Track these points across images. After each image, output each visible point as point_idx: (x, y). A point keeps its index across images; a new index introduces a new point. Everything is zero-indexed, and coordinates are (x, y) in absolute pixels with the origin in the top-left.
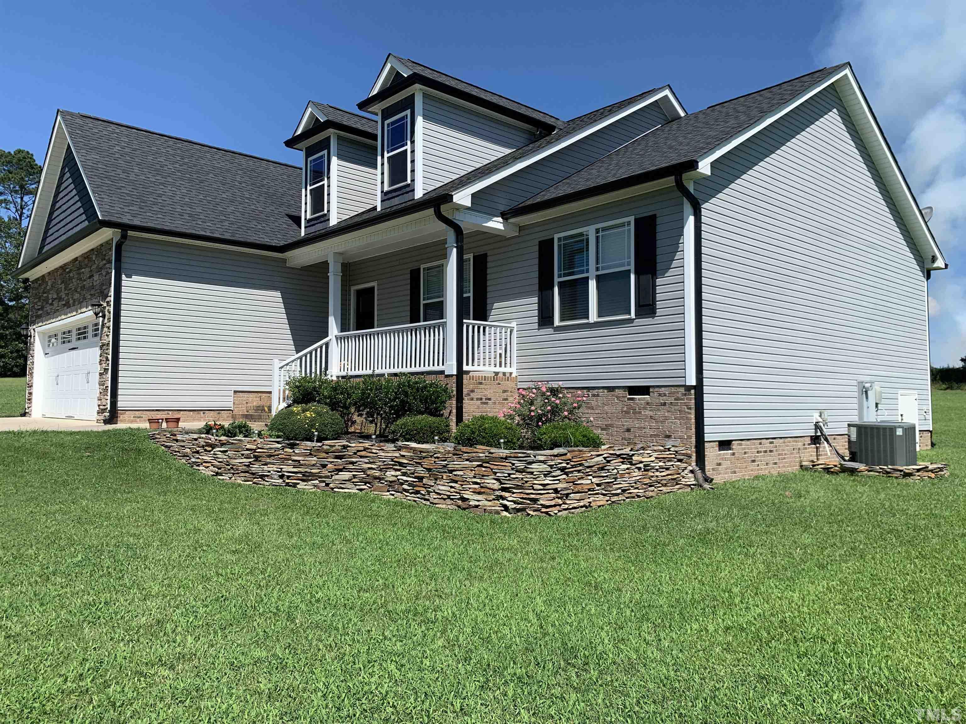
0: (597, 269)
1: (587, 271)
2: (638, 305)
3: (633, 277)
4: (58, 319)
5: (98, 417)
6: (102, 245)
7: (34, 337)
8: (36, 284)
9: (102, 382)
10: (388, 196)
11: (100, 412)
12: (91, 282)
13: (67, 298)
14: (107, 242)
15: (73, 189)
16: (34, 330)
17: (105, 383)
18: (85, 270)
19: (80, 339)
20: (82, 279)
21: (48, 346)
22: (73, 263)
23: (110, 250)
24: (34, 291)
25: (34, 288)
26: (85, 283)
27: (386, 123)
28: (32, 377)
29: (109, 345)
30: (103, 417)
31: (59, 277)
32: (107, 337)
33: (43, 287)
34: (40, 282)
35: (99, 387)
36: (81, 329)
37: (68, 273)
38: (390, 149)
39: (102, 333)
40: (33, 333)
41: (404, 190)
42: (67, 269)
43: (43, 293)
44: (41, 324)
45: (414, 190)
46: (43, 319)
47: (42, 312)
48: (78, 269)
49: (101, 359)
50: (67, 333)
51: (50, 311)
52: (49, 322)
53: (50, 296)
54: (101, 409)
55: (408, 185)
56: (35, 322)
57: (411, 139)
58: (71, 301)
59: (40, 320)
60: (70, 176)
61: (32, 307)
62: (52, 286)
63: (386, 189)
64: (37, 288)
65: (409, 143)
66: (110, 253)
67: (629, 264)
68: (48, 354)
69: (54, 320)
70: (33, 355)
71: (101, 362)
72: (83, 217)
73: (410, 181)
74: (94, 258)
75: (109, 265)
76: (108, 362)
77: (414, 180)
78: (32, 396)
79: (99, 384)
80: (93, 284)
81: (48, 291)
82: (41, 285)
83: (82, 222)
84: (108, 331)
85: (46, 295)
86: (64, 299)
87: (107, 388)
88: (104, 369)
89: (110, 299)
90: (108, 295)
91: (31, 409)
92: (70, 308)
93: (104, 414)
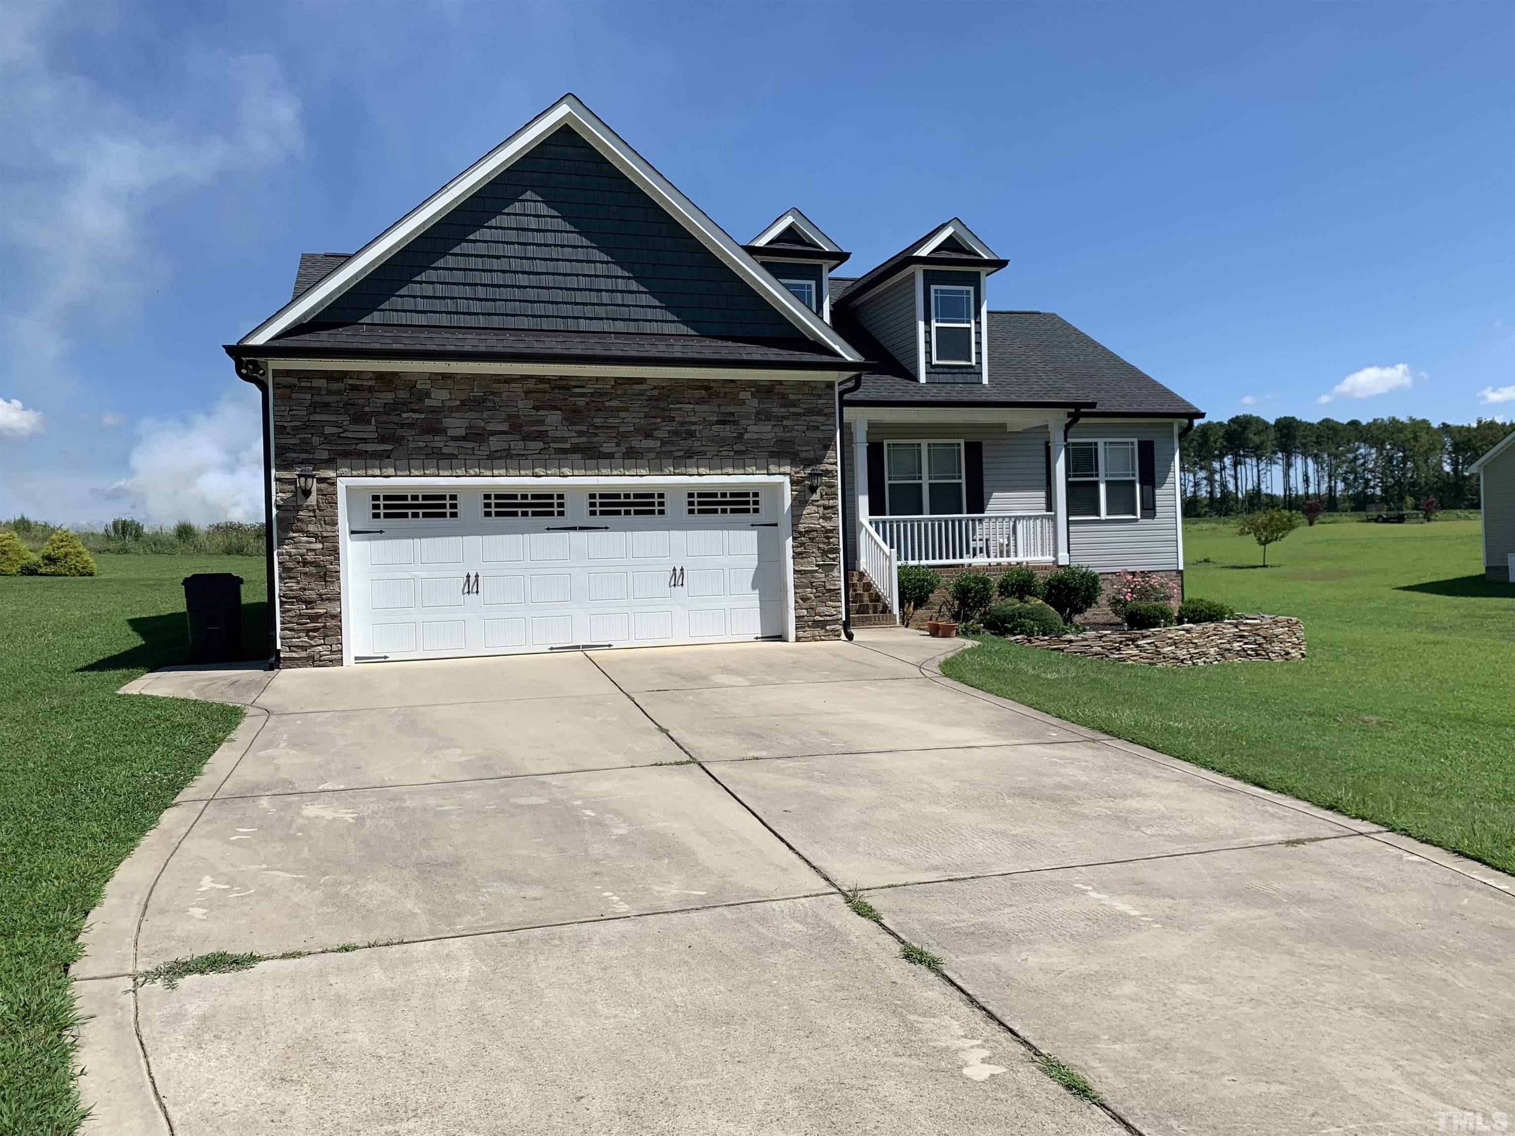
0: (1106, 476)
1: (1097, 475)
2: (1142, 509)
3: (1138, 486)
4: (529, 472)
5: (801, 634)
6: (780, 383)
7: (325, 495)
8: (324, 381)
9: (812, 583)
10: (937, 370)
11: (809, 626)
12: (728, 431)
13: (584, 439)
14: (804, 383)
15: (587, 247)
16: (321, 480)
17: (827, 584)
18: (692, 406)
19: (618, 513)
20: (677, 419)
21: (376, 516)
22: (613, 383)
23: (820, 397)
24: (309, 396)
25: (310, 388)
26: (693, 428)
27: (933, 287)
28: (326, 581)
29: (831, 531)
30: (822, 632)
31: (523, 394)
32: (821, 520)
33: (389, 397)
34: (358, 382)
35: (798, 591)
36: (618, 496)
37: (583, 395)
38: (940, 318)
39: (797, 513)
40: (314, 486)
41: (965, 370)
42: (575, 387)
43: (394, 410)
44: (391, 471)
45: (981, 373)
46: (398, 463)
47: (390, 447)
48: (650, 400)
49: (799, 550)
50: (527, 499)
51: (456, 452)
52: (459, 472)
53: (457, 423)
54: (814, 621)
55: (971, 367)
56: (330, 463)
57: (975, 319)
58: (608, 447)
59: (377, 463)
60: (557, 214)
61: (295, 428)
62: (463, 403)
63: (935, 361)
64: (339, 393)
65: (973, 322)
66: (820, 401)
67: (1134, 475)
68: (381, 532)
69: (496, 472)
70: (325, 534)
71: (804, 555)
72: (659, 314)
73: (974, 363)
74: (743, 395)
75: (821, 419)
76: (831, 556)
77: (979, 363)
78: (341, 621)
79: (796, 587)
80: (741, 436)
81: (432, 409)
82: (371, 389)
83: (650, 321)
84: (826, 511)
85: (417, 416)
86: (564, 440)
87: (835, 592)
88: (817, 565)
89: (829, 467)
90: (819, 460)
91: (335, 648)
92: (608, 461)
93: (828, 627)
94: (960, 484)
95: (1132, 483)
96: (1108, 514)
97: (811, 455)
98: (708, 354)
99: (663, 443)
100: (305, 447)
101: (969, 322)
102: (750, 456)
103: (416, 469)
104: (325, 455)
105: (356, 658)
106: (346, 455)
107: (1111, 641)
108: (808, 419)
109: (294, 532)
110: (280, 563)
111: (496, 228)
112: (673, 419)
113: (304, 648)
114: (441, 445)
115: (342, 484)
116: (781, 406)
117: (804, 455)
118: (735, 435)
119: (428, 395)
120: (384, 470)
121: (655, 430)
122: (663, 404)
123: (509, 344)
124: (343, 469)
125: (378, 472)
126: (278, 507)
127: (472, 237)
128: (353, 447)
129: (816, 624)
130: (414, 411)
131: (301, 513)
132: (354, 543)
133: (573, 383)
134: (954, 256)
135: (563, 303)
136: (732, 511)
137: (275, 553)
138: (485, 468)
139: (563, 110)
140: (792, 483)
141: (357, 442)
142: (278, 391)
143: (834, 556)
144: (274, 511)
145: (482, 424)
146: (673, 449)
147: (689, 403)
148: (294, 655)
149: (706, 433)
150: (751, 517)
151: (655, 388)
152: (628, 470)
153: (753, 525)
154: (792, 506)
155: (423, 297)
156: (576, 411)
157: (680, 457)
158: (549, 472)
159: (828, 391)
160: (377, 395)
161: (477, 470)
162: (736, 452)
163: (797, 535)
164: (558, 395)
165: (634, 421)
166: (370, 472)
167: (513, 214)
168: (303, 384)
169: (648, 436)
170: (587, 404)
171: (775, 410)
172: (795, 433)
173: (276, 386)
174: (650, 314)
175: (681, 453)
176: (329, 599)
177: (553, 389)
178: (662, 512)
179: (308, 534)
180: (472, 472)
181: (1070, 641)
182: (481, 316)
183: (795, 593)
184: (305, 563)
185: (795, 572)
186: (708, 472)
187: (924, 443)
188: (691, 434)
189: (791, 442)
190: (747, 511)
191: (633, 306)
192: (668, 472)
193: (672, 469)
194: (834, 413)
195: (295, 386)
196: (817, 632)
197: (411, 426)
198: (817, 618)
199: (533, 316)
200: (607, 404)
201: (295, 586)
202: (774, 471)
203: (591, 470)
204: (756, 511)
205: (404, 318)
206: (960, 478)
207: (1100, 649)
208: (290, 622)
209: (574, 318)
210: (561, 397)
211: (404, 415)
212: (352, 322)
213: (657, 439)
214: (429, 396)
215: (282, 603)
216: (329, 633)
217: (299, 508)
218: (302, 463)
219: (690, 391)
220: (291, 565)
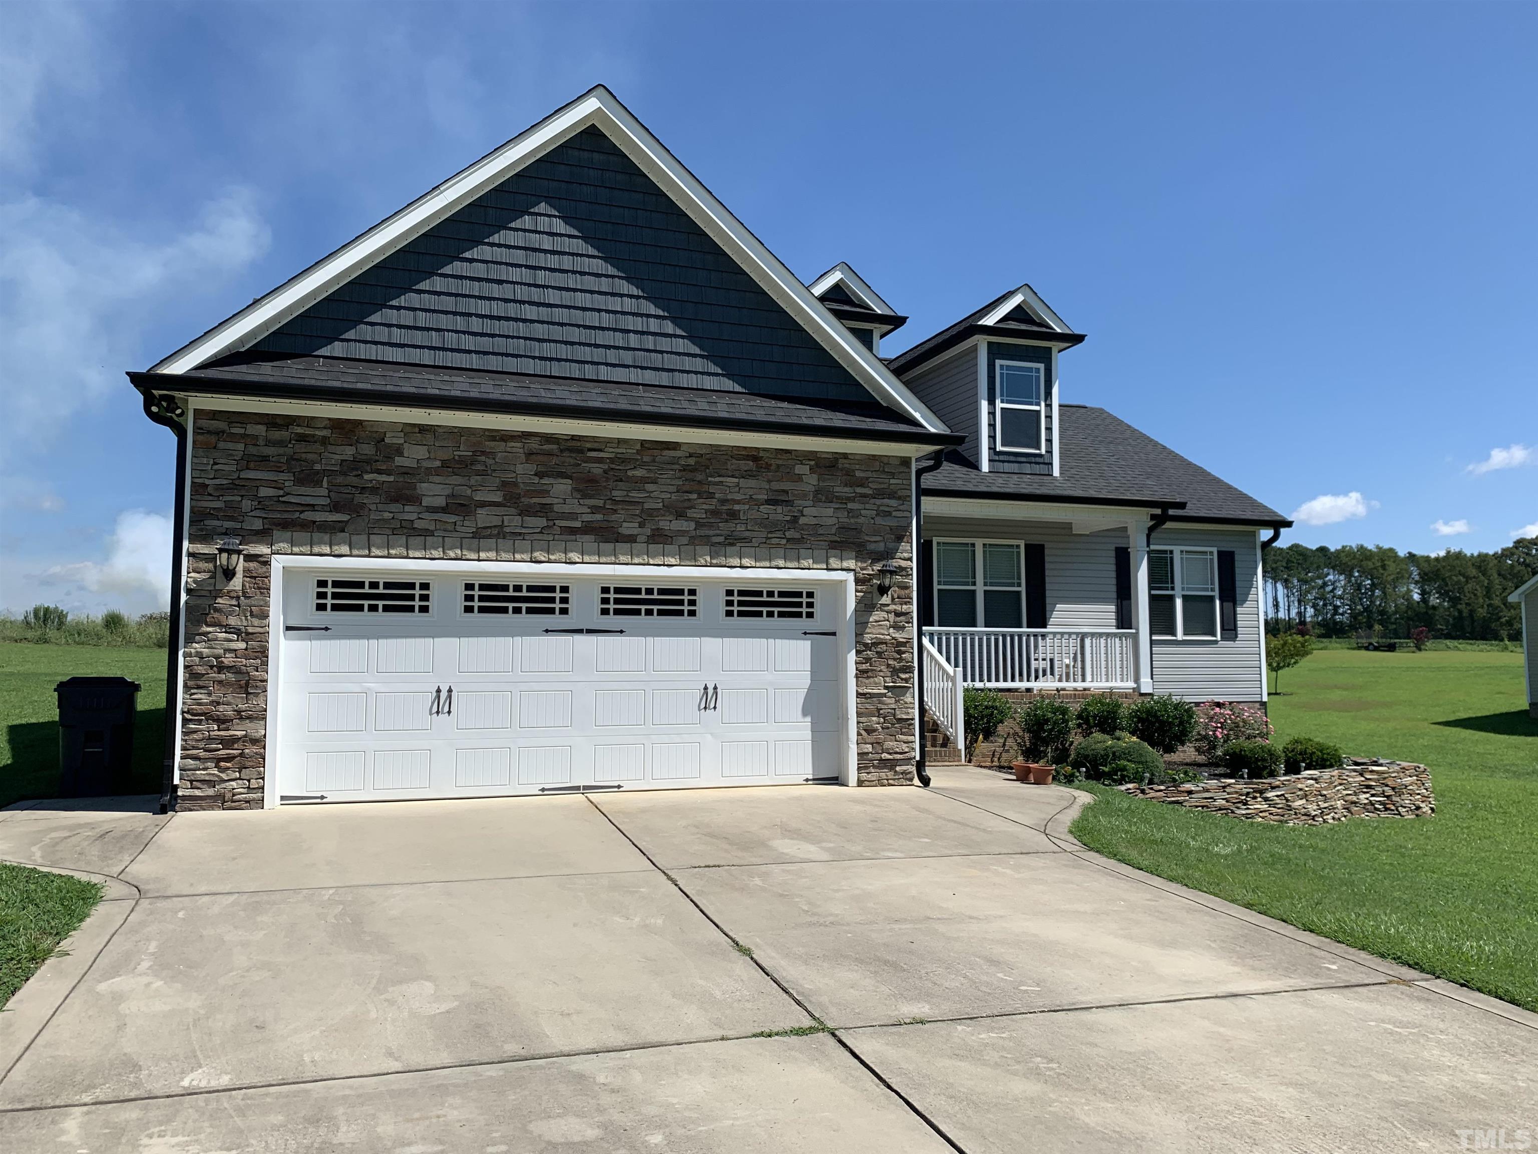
0: (1183, 589)
1: (1173, 589)
2: (1223, 629)
3: (1218, 602)
4: (526, 557)
5: (864, 776)
6: (845, 456)
7: (255, 578)
8: (262, 428)
9: (879, 710)
10: (1002, 458)
11: (874, 766)
12: (779, 513)
13: (599, 517)
14: (874, 458)
15: (613, 277)
16: (249, 558)
17: (898, 712)
18: (736, 480)
19: (637, 612)
20: (717, 496)
21: (321, 607)
22: (638, 447)
23: (893, 475)
24: (241, 446)
25: (244, 436)
26: (737, 507)
27: (998, 362)
28: (248, 693)
29: (904, 644)
30: (890, 774)
31: (523, 456)
32: (891, 630)
33: (349, 452)
34: (308, 431)
35: (862, 720)
36: (638, 591)
37: (600, 460)
38: (1005, 398)
39: (863, 620)
40: (241, 565)
41: (1033, 460)
42: (590, 450)
43: (353, 469)
44: (345, 549)
45: (1051, 464)
46: (354, 538)
47: (345, 518)
48: (684, 470)
49: (864, 667)
50: (521, 591)
51: (432, 528)
52: (435, 554)
53: (438, 489)
54: (881, 760)
55: (1040, 456)
56: (264, 535)
57: (1046, 401)
58: (629, 528)
59: (327, 537)
60: (576, 233)
61: (219, 487)
62: (445, 464)
63: (999, 448)
64: (280, 443)
65: (1043, 404)
66: (892, 481)
67: (1213, 590)
68: (327, 629)
69: (483, 555)
70: (250, 630)
71: (870, 674)
72: (699, 364)
73: (1043, 451)
74: (799, 469)
75: (893, 503)
76: (903, 676)
77: (1050, 452)
78: (264, 748)
79: (859, 715)
80: (795, 520)
81: (403, 470)
82: (324, 441)
83: (688, 372)
84: (898, 619)
85: (384, 478)
86: (573, 516)
87: (908, 722)
88: (886, 688)
89: (904, 564)
90: (889, 554)
91: (254, 784)
92: (629, 545)
93: (898, 768)
94: (1019, 593)
95: (1211, 599)
96: (1185, 634)
97: (881, 547)
98: (760, 415)
99: (699, 525)
100: (232, 512)
101: (1038, 404)
102: (805, 546)
103: (378, 548)
104: (258, 525)
105: (283, 798)
106: (285, 525)
107: (1236, 793)
108: (878, 502)
109: (208, 625)
110: (186, 667)
111: (499, 245)
112: (711, 496)
113: (211, 784)
114: (413, 517)
115: (278, 563)
116: (846, 485)
117: (872, 547)
118: (788, 518)
119: (399, 452)
120: (335, 548)
121: (690, 508)
122: (699, 477)
123: (509, 390)
124: (281, 545)
125: (327, 550)
126: (189, 591)
127: (467, 255)
128: (297, 515)
129: (884, 764)
130: (379, 472)
131: (219, 600)
132: (287, 642)
133: (588, 445)
134: (1023, 327)
135: (580, 344)
136: (781, 615)
137: (181, 653)
138: (470, 549)
139: (591, 105)
140: (858, 581)
141: (301, 509)
142: (200, 438)
143: (907, 676)
144: (184, 597)
145: (469, 492)
146: (711, 533)
147: (733, 476)
148: (197, 793)
149: (753, 514)
150: (803, 623)
151: (691, 456)
152: (653, 557)
153: (805, 633)
154: (856, 610)
155: (400, 327)
156: (592, 480)
157: (719, 543)
158: (552, 557)
159: (903, 469)
160: (331, 448)
161: (459, 552)
162: (788, 540)
163: (862, 648)
164: (568, 460)
165: (663, 496)
166: (316, 549)
167: (521, 230)
168: (234, 430)
169: (680, 515)
170: (605, 472)
171: (837, 489)
172: (861, 520)
173: (197, 430)
174: (688, 363)
175: (721, 539)
176: (249, 718)
177: (562, 451)
178: (692, 613)
179: (228, 629)
180: (452, 554)
181: (1190, 792)
182: (474, 355)
183: (858, 723)
184: (221, 668)
185: (859, 695)
186: (753, 564)
187: (979, 543)
188: (733, 515)
189: (857, 530)
190: (799, 615)
191: (667, 352)
192: (703, 562)
193: (708, 559)
194: (910, 496)
195: (223, 432)
196: (885, 774)
197: (374, 490)
198: (885, 756)
199: (541, 358)
200: (630, 473)
201: (205, 699)
202: (835, 566)
203: (606, 556)
204: (810, 615)
205: (373, 352)
206: (1019, 585)
207: (1224, 802)
208: (194, 748)
209: (592, 363)
210: (572, 461)
211: (366, 477)
212: (305, 353)
213: (692, 519)
214: (401, 454)
215: (185, 721)
216: (248, 764)
217: (217, 594)
218: (226, 534)
219: (734, 461)
220: (201, 670)
